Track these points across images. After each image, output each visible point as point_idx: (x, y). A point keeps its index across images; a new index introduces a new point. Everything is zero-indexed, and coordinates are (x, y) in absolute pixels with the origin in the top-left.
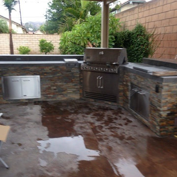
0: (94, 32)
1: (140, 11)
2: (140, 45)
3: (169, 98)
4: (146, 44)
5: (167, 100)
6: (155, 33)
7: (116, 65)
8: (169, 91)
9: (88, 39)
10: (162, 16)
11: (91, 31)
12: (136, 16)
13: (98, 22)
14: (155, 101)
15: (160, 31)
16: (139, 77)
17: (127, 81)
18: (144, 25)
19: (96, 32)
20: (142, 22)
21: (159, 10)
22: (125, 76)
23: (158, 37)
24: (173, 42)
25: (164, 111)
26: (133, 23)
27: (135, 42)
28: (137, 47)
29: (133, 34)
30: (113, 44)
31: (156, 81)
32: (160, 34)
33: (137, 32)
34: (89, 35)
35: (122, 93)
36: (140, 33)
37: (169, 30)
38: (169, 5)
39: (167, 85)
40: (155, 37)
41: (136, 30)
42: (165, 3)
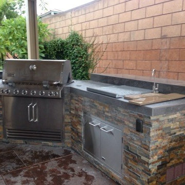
0: (15, 39)
1: (73, 16)
2: (77, 56)
3: (160, 140)
4: (85, 56)
5: (157, 144)
6: (95, 43)
7: (58, 85)
8: (159, 130)
9: (7, 49)
10: (103, 22)
11: (11, 38)
12: (69, 22)
13: (19, 27)
14: (136, 145)
15: (102, 39)
16: (101, 105)
17: (77, 109)
18: (80, 33)
19: (18, 39)
20: (77, 29)
21: (98, 14)
22: (73, 101)
23: (99, 47)
24: (120, 53)
25: (153, 163)
26: (66, 30)
27: (70, 53)
28: (73, 59)
29: (67, 43)
30: (43, 55)
31: (136, 113)
32: (102, 44)
33: (72, 41)
34: (8, 43)
35: (70, 127)
36: (76, 42)
37: (113, 38)
38: (111, 8)
39: (157, 120)
40: (96, 47)
41: (70, 38)
42: (106, 6)
